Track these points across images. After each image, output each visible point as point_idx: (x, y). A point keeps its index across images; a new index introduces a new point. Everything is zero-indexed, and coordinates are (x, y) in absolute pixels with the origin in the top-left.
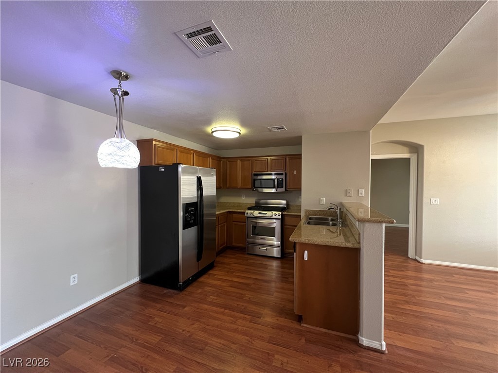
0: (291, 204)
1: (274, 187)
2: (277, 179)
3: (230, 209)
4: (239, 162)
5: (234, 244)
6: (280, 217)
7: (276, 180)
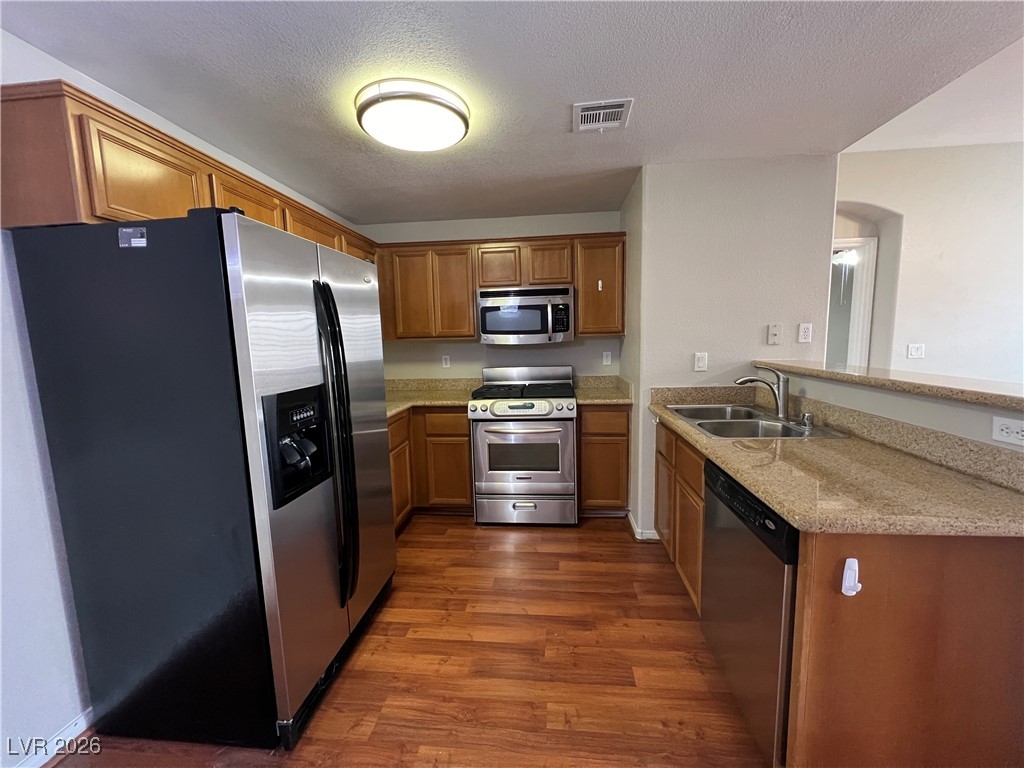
0: (580, 374)
1: (544, 330)
2: (553, 306)
3: (420, 398)
4: (432, 259)
5: (435, 500)
6: (574, 414)
7: (549, 309)
